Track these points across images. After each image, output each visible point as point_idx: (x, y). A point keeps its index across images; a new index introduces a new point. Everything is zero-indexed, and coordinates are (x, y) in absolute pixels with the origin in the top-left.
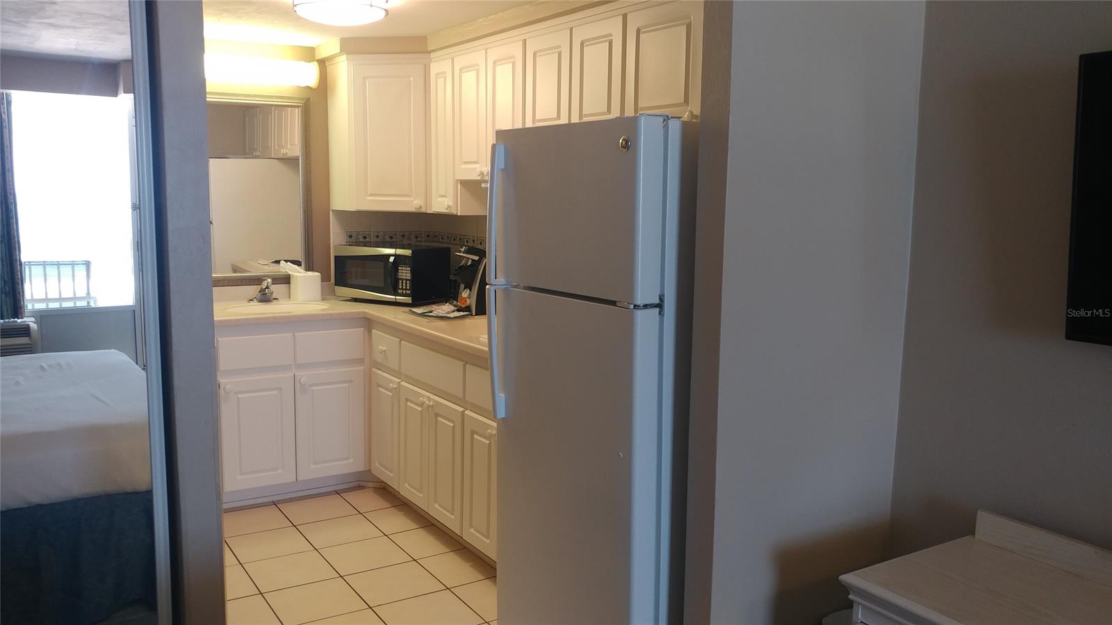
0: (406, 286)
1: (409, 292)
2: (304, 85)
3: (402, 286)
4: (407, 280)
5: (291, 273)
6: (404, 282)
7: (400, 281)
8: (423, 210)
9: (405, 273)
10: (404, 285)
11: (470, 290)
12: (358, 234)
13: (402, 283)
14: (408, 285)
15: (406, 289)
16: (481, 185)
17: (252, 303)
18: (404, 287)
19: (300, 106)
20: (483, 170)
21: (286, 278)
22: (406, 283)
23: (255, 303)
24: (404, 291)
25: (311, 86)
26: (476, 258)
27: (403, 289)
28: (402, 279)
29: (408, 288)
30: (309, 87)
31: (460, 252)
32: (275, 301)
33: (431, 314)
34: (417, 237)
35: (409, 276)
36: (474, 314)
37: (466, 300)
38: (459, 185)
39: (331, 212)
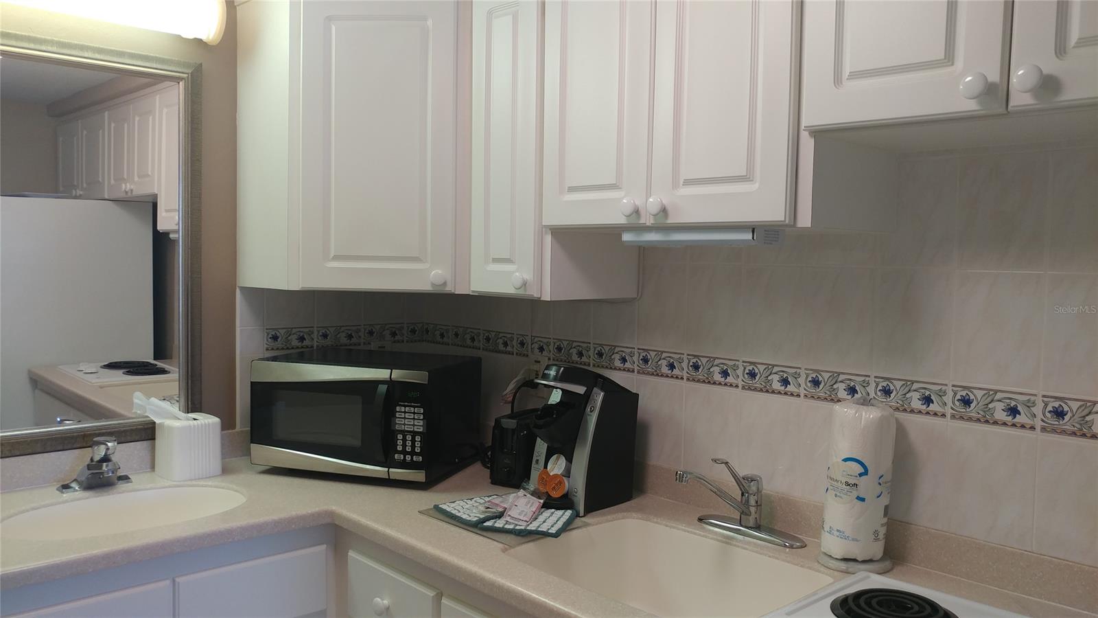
0: (413, 446)
1: (421, 458)
2: (191, 37)
3: (404, 445)
4: (414, 434)
5: (157, 421)
6: (409, 437)
7: (400, 437)
8: (449, 289)
9: (410, 420)
10: (409, 443)
11: (569, 460)
12: (289, 332)
13: (404, 440)
14: (418, 444)
15: (413, 453)
16: (620, 236)
17: (67, 495)
18: (409, 449)
19: (182, 79)
20: (637, 203)
21: (145, 429)
22: (413, 441)
23: (77, 493)
24: (408, 458)
25: (204, 37)
26: (581, 390)
27: (404, 452)
28: (404, 432)
29: (418, 450)
30: (201, 40)
31: (545, 377)
32: (122, 486)
33: (499, 524)
34: (394, 334)
35: (419, 426)
36: (582, 513)
37: (561, 483)
38: (548, 239)
39: (238, 291)
